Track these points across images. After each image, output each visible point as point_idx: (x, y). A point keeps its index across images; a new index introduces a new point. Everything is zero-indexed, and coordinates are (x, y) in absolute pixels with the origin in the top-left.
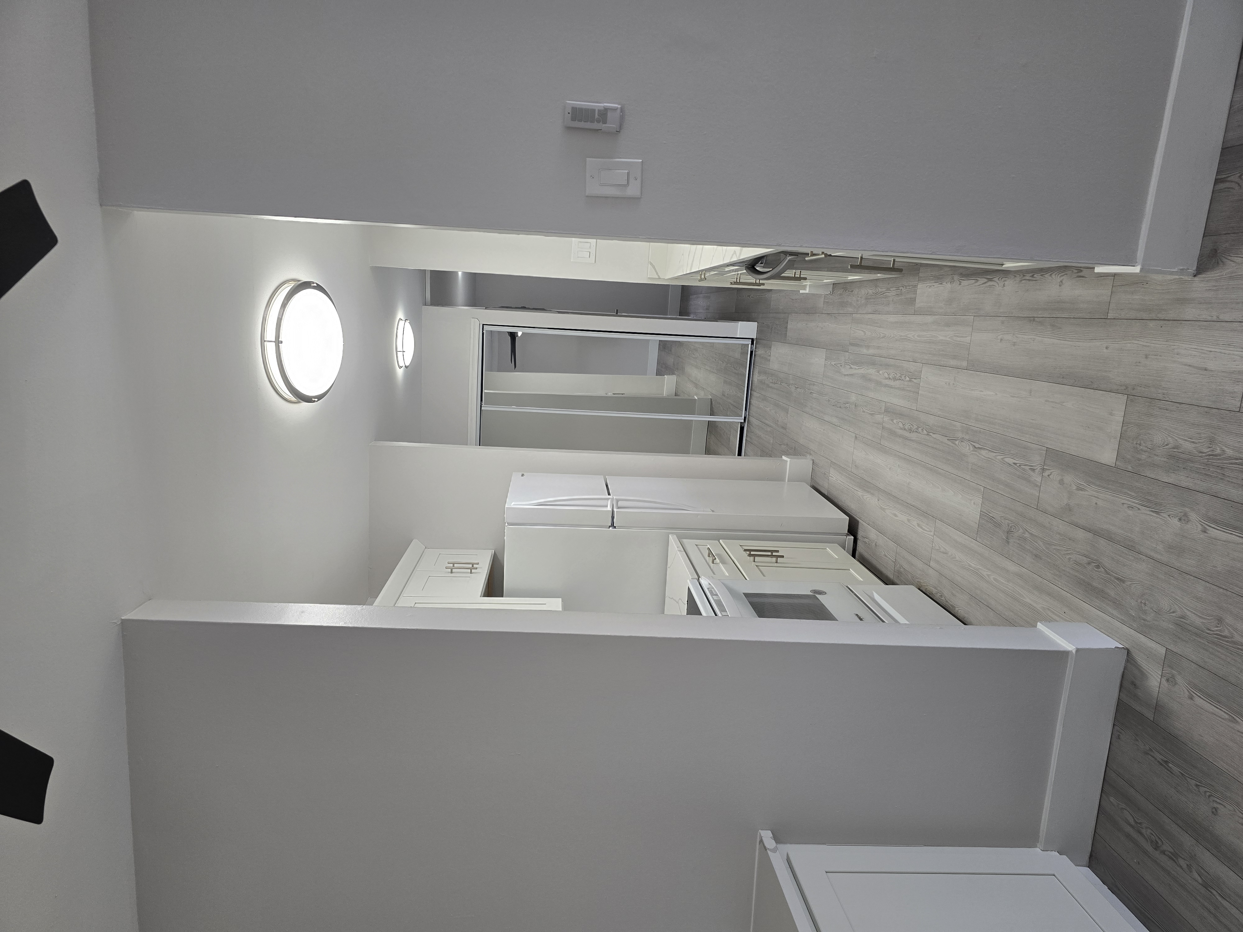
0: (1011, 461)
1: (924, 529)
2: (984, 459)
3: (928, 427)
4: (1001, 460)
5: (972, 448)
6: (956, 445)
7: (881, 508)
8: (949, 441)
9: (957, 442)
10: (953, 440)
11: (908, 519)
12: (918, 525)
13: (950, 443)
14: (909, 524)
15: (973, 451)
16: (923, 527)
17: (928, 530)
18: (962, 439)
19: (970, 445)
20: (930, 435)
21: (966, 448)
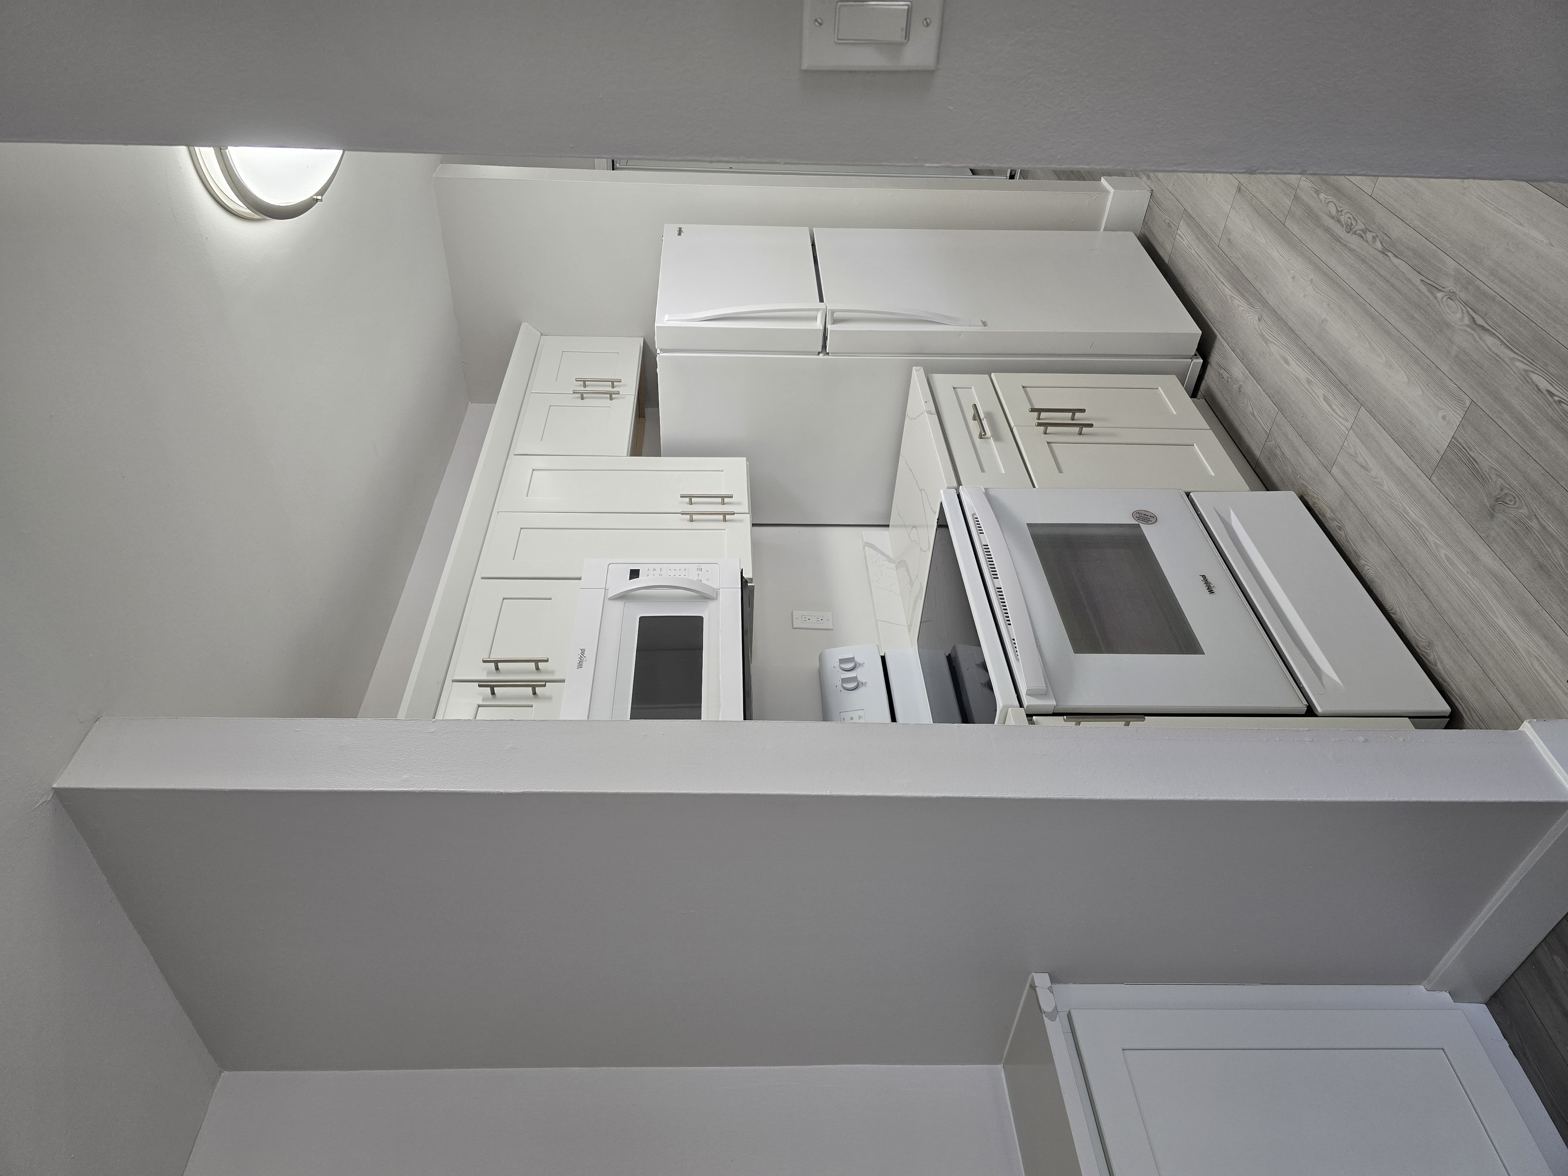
0: (1544, 384)
1: (1333, 410)
2: (1487, 352)
3: (1386, 238)
4: (1523, 373)
5: (1467, 321)
6: (1436, 298)
7: (1262, 336)
8: (1425, 285)
9: (1439, 295)
10: (1434, 287)
11: (1307, 378)
12: (1326, 399)
13: (1423, 288)
14: (1308, 387)
15: (1467, 325)
16: (1334, 407)
17: (1341, 415)
18: (1451, 296)
19: (1464, 311)
20: (1387, 255)
21: (1456, 315)
